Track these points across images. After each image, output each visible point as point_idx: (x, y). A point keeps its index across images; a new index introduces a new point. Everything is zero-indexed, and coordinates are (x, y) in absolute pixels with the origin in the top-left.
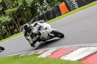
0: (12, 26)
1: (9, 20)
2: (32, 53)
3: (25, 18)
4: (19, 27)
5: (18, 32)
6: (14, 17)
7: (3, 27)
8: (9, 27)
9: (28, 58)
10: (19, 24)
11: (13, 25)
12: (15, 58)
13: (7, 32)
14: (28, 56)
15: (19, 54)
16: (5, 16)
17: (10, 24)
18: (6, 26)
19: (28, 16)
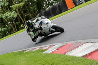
0: (18, 22)
1: (15, 16)
3: (32, 13)
4: (25, 22)
5: (24, 28)
6: (20, 13)
7: (9, 23)
8: (15, 23)
9: (33, 54)
10: (25, 19)
11: (19, 20)
12: (20, 54)
13: (13, 27)
14: (33, 52)
18: (12, 22)
19: (35, 11)
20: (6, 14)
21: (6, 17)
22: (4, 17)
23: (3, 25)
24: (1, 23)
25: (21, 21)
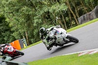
0: (69, 17)
1: (64, 9)
2: (95, 52)
3: (86, 6)
4: (77, 18)
5: (76, 25)
6: (71, 5)
7: (57, 18)
8: (65, 18)
9: (90, 58)
10: (77, 14)
11: (70, 15)
12: (73, 57)
14: (90, 56)
15: (78, 52)
16: (60, 3)
17: (66, 14)
18: (61, 17)
19: (90, 3)
20: (53, 7)
21: (54, 11)
22: (51, 11)
23: (50, 21)
24: (47, 19)
25: (72, 16)
